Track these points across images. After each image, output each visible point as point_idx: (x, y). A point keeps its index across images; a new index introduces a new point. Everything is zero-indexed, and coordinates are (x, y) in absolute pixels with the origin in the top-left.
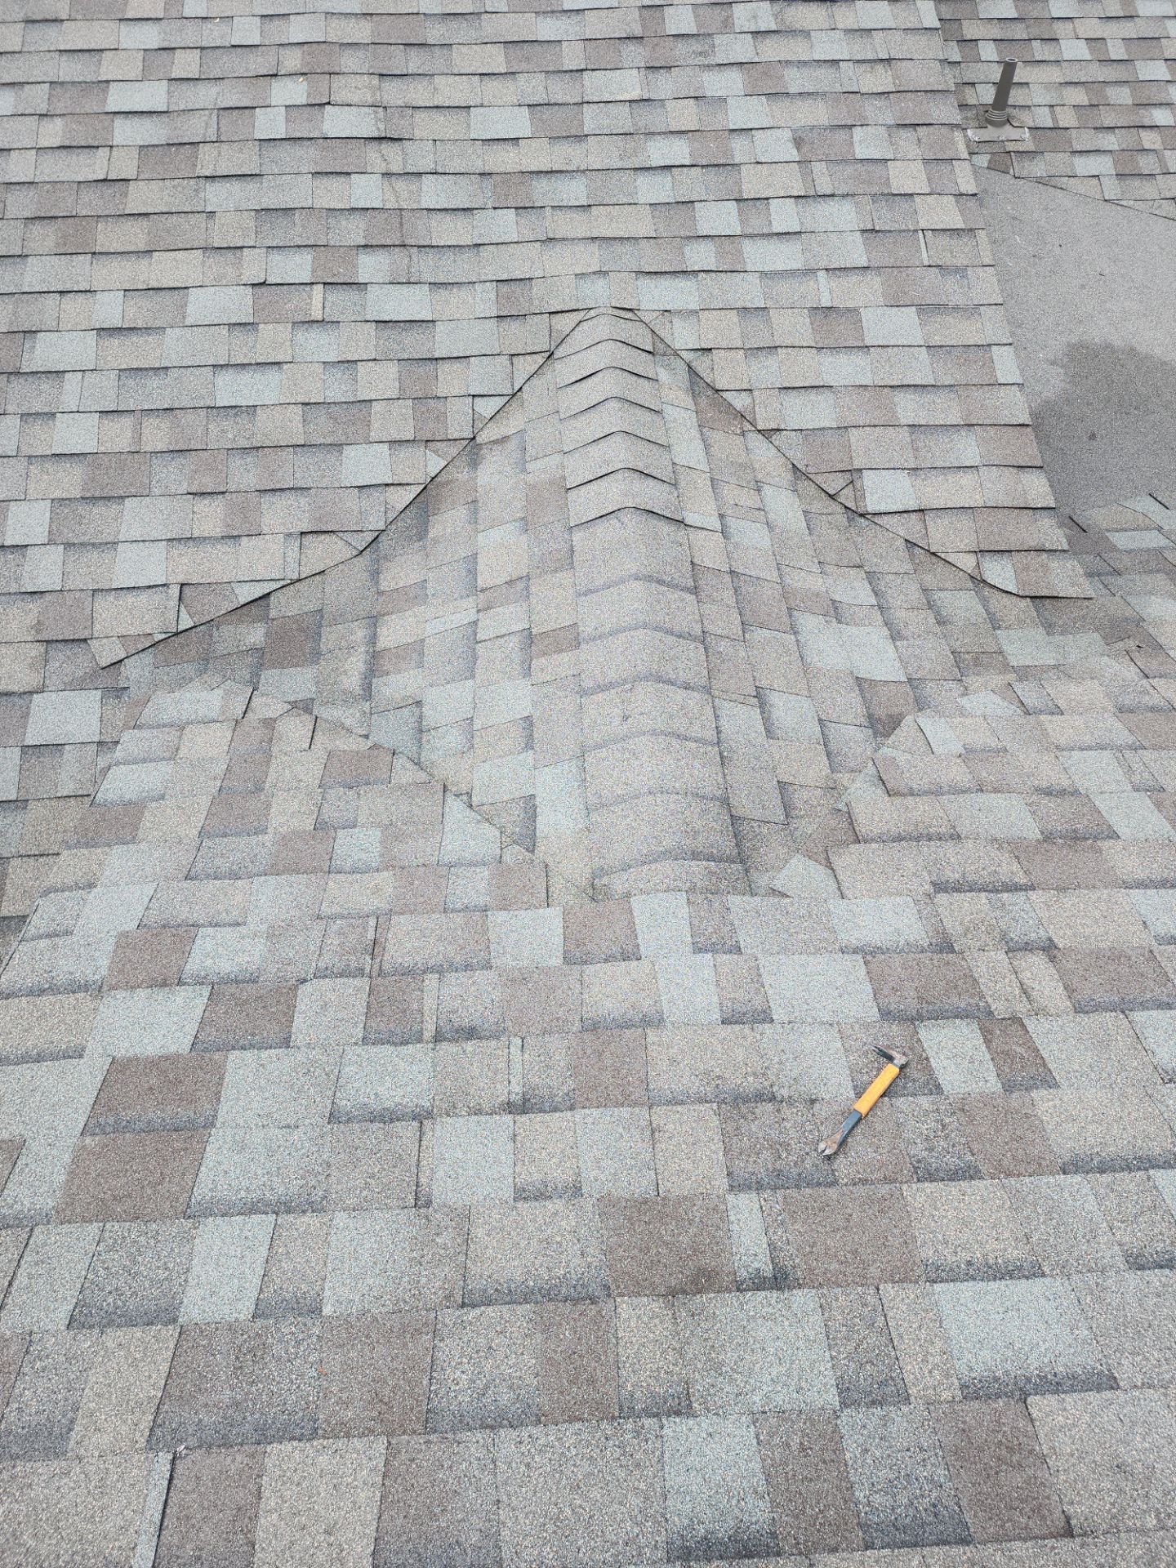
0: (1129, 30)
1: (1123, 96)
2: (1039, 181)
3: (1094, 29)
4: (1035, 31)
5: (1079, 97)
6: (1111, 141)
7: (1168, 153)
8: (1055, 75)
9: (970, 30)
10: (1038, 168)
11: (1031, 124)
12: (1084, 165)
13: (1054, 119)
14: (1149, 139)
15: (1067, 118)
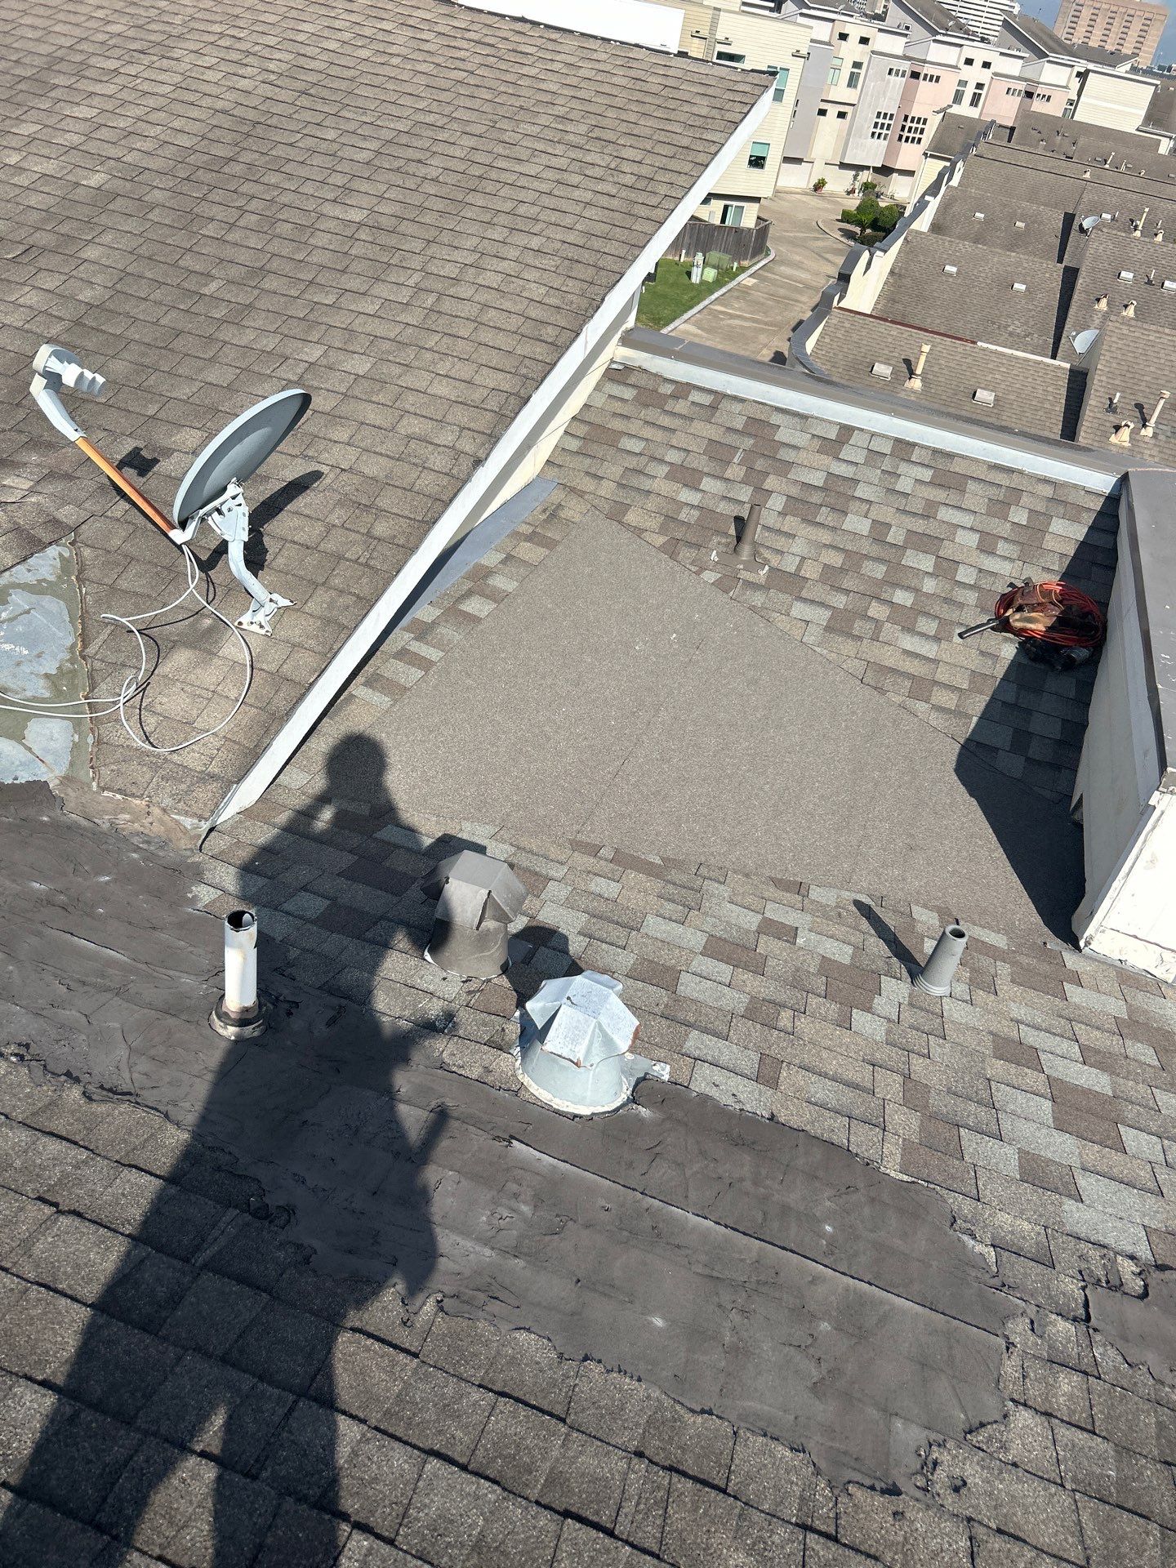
0: (919, 526)
1: (879, 571)
2: (752, 608)
3: (886, 514)
4: (831, 500)
5: (836, 559)
6: (840, 601)
7: (888, 625)
8: (825, 537)
9: (771, 482)
10: (758, 599)
11: (774, 563)
12: (799, 610)
13: (799, 568)
14: (877, 610)
15: (811, 571)
